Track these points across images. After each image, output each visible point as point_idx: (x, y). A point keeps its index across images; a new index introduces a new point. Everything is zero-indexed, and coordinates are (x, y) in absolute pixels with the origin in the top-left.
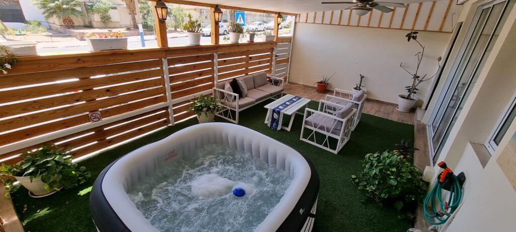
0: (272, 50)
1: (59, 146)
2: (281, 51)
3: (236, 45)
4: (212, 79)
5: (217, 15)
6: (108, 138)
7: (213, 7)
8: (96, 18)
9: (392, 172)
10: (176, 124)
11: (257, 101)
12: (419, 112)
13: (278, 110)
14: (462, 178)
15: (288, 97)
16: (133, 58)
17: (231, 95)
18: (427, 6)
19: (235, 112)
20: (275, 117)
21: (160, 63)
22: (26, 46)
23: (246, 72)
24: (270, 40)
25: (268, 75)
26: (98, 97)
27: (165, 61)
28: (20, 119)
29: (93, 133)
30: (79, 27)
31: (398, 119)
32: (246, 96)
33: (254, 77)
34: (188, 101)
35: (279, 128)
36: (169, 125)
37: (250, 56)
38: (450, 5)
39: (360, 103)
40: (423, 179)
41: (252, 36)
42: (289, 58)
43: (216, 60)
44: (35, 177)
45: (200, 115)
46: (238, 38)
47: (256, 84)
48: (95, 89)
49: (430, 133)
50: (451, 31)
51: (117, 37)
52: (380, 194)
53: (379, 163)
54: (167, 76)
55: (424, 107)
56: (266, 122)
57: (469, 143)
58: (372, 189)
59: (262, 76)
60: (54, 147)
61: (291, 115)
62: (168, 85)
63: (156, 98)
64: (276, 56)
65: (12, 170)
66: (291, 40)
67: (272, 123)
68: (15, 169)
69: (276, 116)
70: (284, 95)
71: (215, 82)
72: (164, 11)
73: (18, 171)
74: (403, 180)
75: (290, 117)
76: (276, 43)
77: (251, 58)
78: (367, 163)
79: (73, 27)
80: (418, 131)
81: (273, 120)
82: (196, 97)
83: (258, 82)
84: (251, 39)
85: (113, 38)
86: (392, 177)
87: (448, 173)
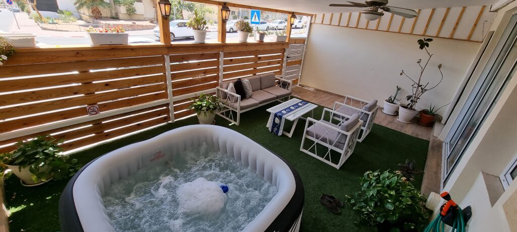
0: (284, 50)
1: (55, 136)
2: (292, 52)
3: (244, 44)
4: (216, 78)
5: (224, 12)
6: (105, 132)
7: (220, 5)
8: (122, 10)
9: (391, 195)
10: (176, 122)
11: (260, 103)
12: (437, 127)
13: (280, 114)
14: (467, 214)
15: (294, 101)
16: (135, 53)
17: (233, 96)
18: (455, 11)
19: (237, 113)
20: (276, 122)
21: (162, 60)
22: (24, 38)
23: (254, 72)
24: (281, 40)
25: (277, 77)
26: (97, 90)
27: (167, 58)
28: (17, 108)
29: (91, 125)
30: (106, 18)
31: (412, 133)
32: (250, 97)
33: (260, 78)
34: (189, 99)
35: (280, 134)
36: (170, 122)
37: (259, 56)
38: (481, 12)
39: (370, 113)
40: (427, 206)
41: (262, 36)
42: (301, 60)
43: (222, 59)
44: (24, 167)
45: (199, 114)
46: (246, 37)
47: (262, 85)
48: (94, 82)
49: (446, 151)
50: (481, 40)
51: (118, 32)
52: (376, 217)
53: (378, 183)
54: (169, 73)
55: (443, 122)
56: (268, 126)
57: (481, 173)
58: (368, 211)
59: (271, 77)
60: (50, 138)
61: (294, 121)
62: (169, 82)
63: (157, 94)
64: (287, 57)
65: (5, 158)
66: (304, 41)
67: (273, 128)
68: (7, 158)
69: (277, 120)
70: (292, 97)
71: (220, 81)
72: (167, 8)
73: (10, 159)
74: (401, 206)
75: (292, 123)
76: (288, 44)
77: (260, 58)
78: (365, 181)
79: (101, 18)
80: (433, 148)
81: (274, 124)
82: (198, 95)
83: (265, 83)
84: (260, 39)
85: (114, 33)
86: (390, 201)
87: (451, 206)
